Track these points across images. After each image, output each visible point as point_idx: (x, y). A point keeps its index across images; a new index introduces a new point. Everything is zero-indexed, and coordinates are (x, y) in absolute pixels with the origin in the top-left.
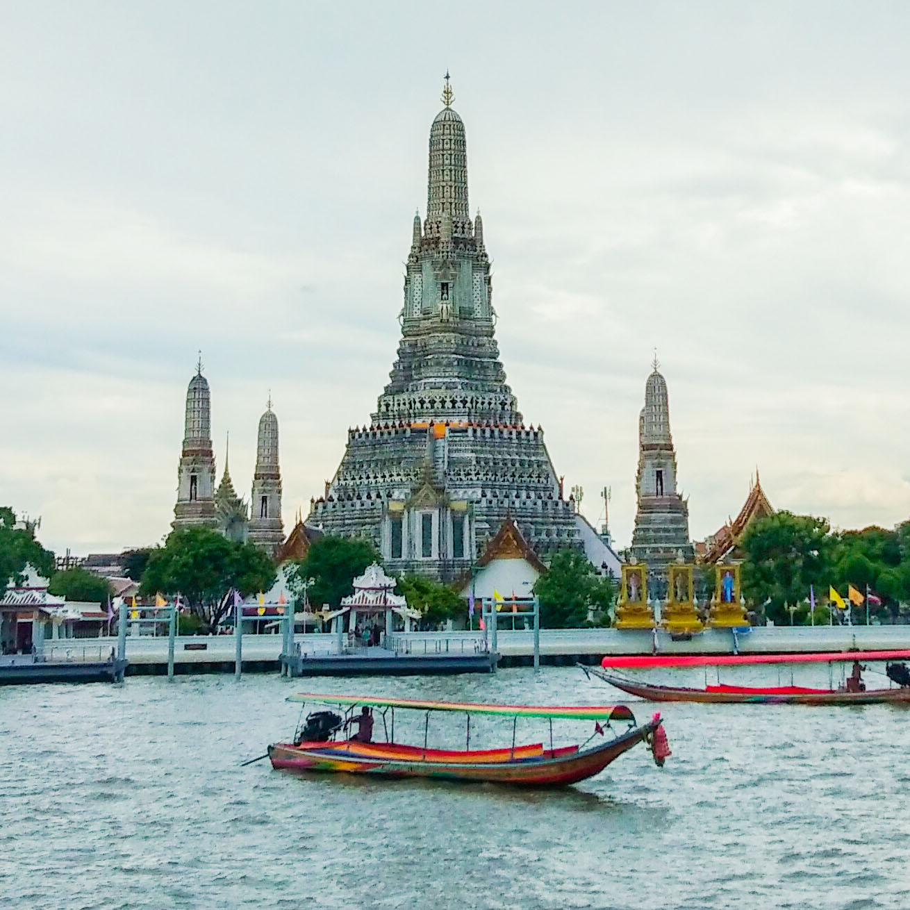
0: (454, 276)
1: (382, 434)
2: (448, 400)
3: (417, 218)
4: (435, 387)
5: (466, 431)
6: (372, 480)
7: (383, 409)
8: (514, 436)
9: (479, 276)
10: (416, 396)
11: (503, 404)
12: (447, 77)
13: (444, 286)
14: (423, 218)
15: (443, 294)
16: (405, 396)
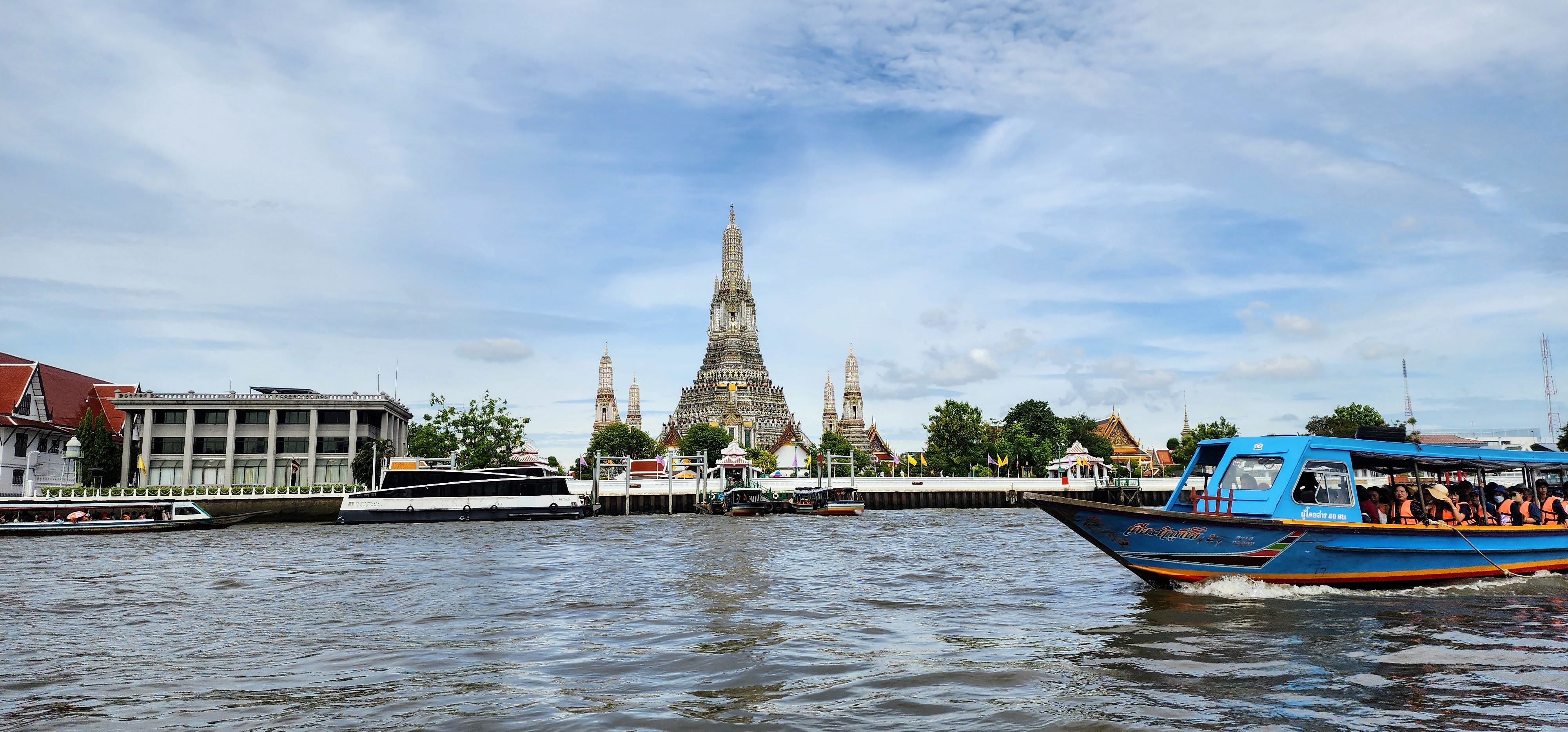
0: (737, 309)
1: (701, 390)
2: (736, 373)
3: (717, 280)
4: (728, 366)
5: (746, 388)
6: (697, 414)
7: (700, 378)
8: (770, 392)
9: (750, 310)
10: (718, 371)
11: (763, 376)
13: (733, 314)
15: (731, 318)
16: (712, 371)
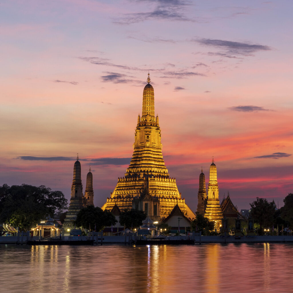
0: (150, 134)
1: (129, 180)
3: (139, 116)
4: (145, 166)
5: (155, 179)
8: (168, 181)
9: (157, 132)
10: (139, 169)
12: (149, 74)
13: (148, 137)
14: (141, 116)
15: (147, 139)
16: (135, 169)
